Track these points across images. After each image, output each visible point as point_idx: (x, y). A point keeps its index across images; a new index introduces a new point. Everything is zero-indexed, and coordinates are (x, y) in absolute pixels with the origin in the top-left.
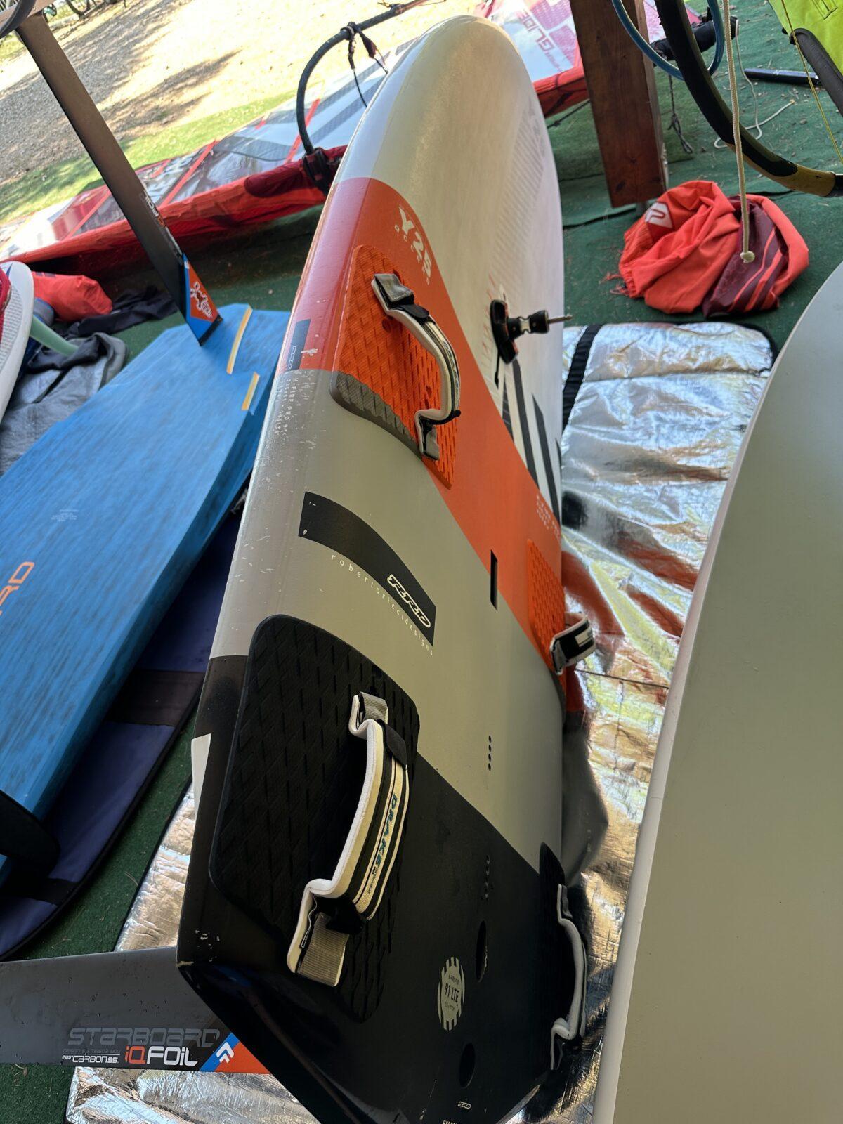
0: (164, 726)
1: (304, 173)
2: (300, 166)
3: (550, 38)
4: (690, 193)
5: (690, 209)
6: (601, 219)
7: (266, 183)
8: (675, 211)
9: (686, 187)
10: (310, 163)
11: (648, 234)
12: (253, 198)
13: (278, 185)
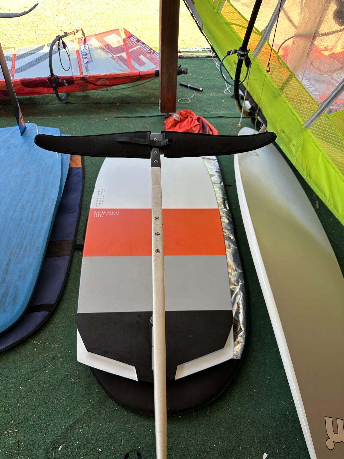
0: (66, 256)
1: (48, 82)
2: (47, 79)
3: (116, 58)
4: (185, 113)
5: (185, 117)
6: (154, 116)
7: (30, 82)
8: (182, 117)
9: (184, 111)
10: (52, 80)
11: (174, 122)
12: (23, 87)
13: (36, 84)
